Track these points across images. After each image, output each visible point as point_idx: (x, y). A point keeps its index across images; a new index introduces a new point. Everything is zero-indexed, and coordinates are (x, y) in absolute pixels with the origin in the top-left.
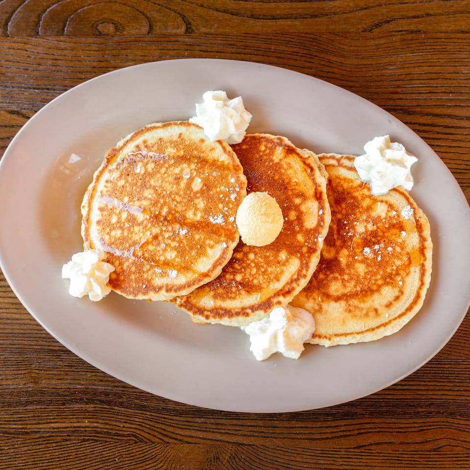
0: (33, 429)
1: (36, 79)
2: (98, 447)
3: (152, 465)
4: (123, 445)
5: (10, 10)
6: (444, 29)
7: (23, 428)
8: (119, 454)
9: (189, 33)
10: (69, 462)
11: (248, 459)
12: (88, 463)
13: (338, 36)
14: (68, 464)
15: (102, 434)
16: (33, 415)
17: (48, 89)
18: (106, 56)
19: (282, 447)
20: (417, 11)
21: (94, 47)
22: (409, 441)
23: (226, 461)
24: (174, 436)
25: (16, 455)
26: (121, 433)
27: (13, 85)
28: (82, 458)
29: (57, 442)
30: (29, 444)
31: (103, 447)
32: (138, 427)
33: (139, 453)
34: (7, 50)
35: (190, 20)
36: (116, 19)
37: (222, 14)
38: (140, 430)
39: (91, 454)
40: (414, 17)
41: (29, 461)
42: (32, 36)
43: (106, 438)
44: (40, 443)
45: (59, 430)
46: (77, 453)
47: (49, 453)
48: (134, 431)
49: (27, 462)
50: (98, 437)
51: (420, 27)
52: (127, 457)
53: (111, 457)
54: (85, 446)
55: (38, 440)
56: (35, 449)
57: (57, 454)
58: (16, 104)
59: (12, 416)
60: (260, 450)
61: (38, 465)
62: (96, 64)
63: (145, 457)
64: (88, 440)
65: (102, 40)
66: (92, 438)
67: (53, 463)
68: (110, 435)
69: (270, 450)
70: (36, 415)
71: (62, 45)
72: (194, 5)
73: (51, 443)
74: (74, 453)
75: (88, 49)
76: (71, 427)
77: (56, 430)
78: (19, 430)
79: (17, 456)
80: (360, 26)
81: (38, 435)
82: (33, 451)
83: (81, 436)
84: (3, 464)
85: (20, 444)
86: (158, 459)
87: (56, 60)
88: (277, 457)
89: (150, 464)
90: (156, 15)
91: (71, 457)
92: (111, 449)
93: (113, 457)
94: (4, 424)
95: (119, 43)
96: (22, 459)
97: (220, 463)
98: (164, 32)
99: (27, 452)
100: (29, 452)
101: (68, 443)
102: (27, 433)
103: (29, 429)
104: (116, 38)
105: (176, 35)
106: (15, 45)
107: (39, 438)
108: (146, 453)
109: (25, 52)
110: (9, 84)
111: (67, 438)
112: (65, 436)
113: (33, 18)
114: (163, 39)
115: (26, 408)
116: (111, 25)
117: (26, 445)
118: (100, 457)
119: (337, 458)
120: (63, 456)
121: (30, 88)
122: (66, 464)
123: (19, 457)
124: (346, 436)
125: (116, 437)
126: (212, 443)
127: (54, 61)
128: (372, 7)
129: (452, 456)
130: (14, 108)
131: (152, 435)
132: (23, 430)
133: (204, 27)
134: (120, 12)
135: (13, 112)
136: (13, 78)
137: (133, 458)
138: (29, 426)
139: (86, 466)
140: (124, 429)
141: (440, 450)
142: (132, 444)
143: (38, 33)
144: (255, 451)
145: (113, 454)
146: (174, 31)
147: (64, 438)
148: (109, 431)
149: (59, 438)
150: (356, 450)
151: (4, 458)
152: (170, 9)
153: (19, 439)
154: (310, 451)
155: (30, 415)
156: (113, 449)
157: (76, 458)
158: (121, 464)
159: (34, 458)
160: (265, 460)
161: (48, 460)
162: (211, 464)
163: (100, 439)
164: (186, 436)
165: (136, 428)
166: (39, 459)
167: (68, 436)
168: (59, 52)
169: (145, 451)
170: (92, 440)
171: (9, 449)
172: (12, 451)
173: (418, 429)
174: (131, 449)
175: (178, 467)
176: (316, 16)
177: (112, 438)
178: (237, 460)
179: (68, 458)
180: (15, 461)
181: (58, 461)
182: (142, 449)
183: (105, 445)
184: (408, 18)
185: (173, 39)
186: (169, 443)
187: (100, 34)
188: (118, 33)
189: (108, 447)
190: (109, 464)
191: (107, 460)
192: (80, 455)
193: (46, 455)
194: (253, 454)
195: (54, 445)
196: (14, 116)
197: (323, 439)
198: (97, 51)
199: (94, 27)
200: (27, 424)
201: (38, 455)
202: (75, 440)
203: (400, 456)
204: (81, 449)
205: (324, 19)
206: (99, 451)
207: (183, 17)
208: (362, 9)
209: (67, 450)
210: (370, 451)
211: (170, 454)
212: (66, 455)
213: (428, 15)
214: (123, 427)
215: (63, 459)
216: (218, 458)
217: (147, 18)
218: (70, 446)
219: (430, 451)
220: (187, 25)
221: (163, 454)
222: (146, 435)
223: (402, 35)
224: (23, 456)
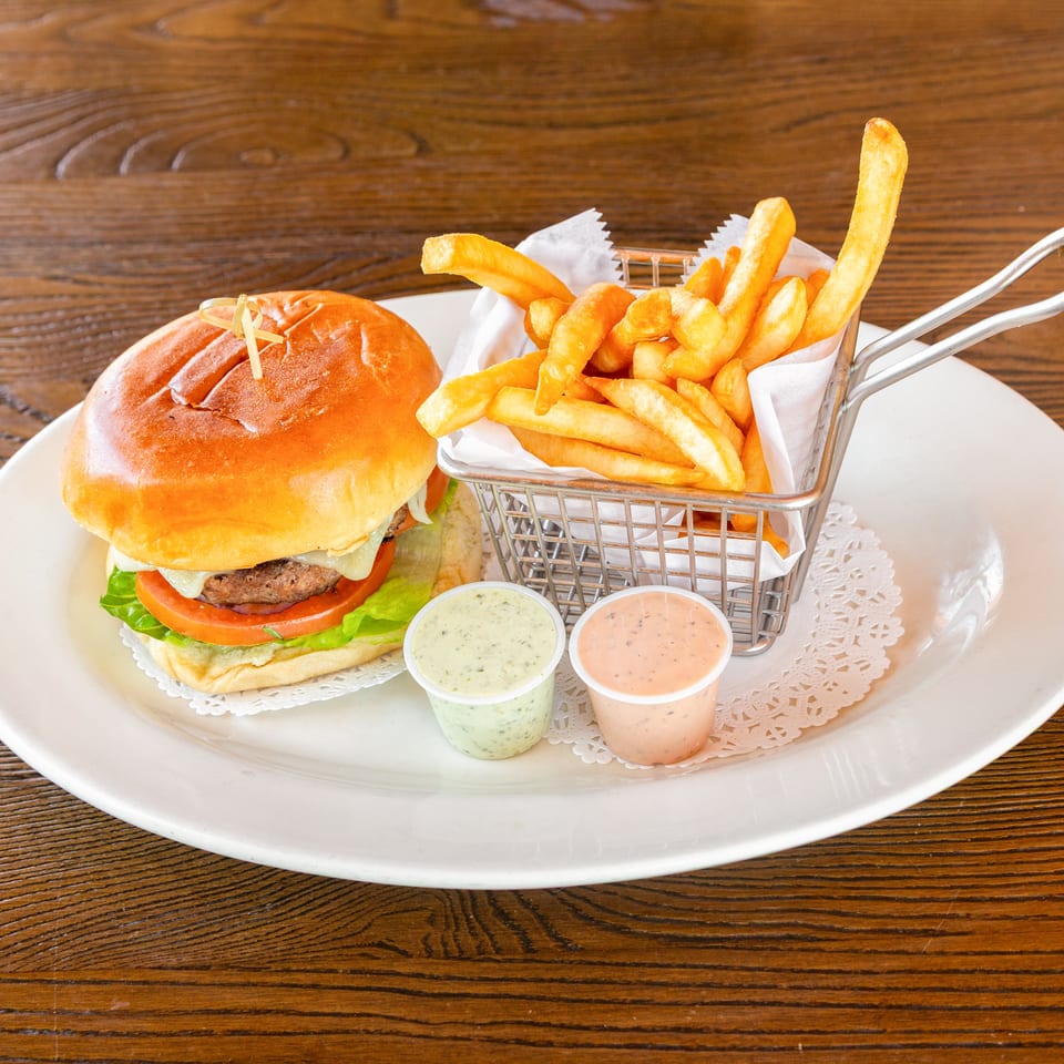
5: (65, 147)
9: (424, 154)
35: (426, 138)
42: (105, 176)
58: (63, 267)
65: (247, 173)
90: (357, 135)
98: (374, 155)
104: (277, 170)
105: (398, 158)
116: (267, 151)
130: (57, 272)
133: (453, 144)
143: (117, 172)
146: (394, 153)
199: (232, 156)
217: (341, 140)
220: (419, 144)
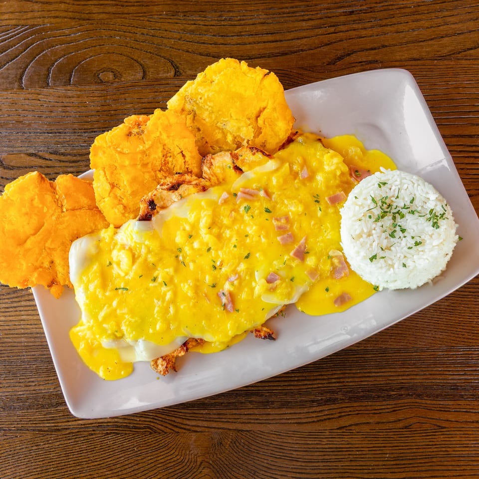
0: (64, 426)
1: (49, 124)
2: (119, 439)
3: (166, 452)
4: (140, 436)
5: (24, 66)
6: (398, 58)
7: (55, 426)
8: (138, 444)
9: (178, 76)
10: (95, 453)
11: (247, 443)
12: (111, 453)
13: (306, 70)
14: (95, 455)
15: (121, 428)
16: (63, 414)
17: (60, 133)
18: (108, 101)
19: (275, 431)
20: (374, 43)
21: (97, 93)
22: (384, 421)
23: (228, 446)
24: (183, 426)
25: (50, 449)
26: (138, 426)
27: (30, 131)
28: (106, 449)
29: (85, 437)
30: (61, 440)
31: (123, 439)
32: (152, 420)
33: (154, 442)
34: (23, 101)
35: (178, 65)
36: (114, 67)
37: (205, 57)
38: (154, 423)
39: (114, 445)
40: (372, 49)
41: (61, 453)
42: (44, 88)
43: (125, 431)
44: (71, 438)
45: (86, 426)
46: (102, 445)
47: (78, 446)
48: (149, 423)
49: (60, 455)
50: (119, 430)
51: (377, 58)
52: (144, 446)
53: (131, 447)
54: (108, 438)
55: (68, 436)
56: (66, 444)
57: (85, 446)
58: (34, 148)
59: (45, 416)
60: (257, 435)
61: (70, 457)
62: (99, 108)
63: (160, 446)
64: (111, 433)
65: (103, 87)
66: (114, 431)
67: (82, 455)
68: (129, 428)
69: (265, 434)
70: (65, 414)
71: (69, 93)
72: (181, 51)
73: (80, 437)
74: (100, 445)
75: (92, 95)
76: (96, 423)
77: (83, 426)
78: (52, 428)
79: (52, 450)
80: (325, 61)
81: (68, 431)
82: (65, 445)
83: (104, 430)
84: (40, 457)
85: (54, 440)
86: (171, 447)
87: (65, 107)
88: (271, 440)
89: (164, 451)
90: (148, 62)
91: (97, 449)
92: (130, 440)
93: (132, 446)
94: (39, 423)
95: (118, 89)
96: (56, 452)
97: (223, 448)
98: (155, 77)
99: (60, 446)
100: (62, 446)
101: (94, 436)
102: (59, 430)
103: (60, 426)
104: (115, 85)
105: (167, 78)
106: (30, 96)
107: (69, 433)
108: (161, 442)
109: (39, 102)
110: (26, 130)
111: (93, 432)
112: (91, 431)
113: (44, 71)
114: (156, 83)
115: (56, 409)
116: (111, 73)
117: (59, 440)
118: (121, 447)
119: (323, 438)
120: (90, 448)
121: (44, 133)
122: (93, 455)
123: (53, 451)
124: (329, 419)
125: (134, 430)
126: (216, 430)
127: (64, 108)
128: (335, 42)
129: (422, 432)
130: (32, 151)
131: (165, 426)
132: (56, 428)
133: (190, 70)
134: (117, 61)
135: (31, 155)
136: (29, 125)
137: (150, 446)
138: (60, 424)
139: (110, 456)
140: (140, 423)
141: (411, 427)
142: (147, 435)
143: (48, 84)
144: (252, 436)
145: (132, 444)
146: (165, 75)
147: (90, 432)
148: (128, 425)
149: (86, 433)
150: (338, 431)
151: (40, 452)
152: (160, 56)
153: (52, 436)
154: (299, 433)
155: (60, 415)
156: (132, 440)
157: (101, 449)
158: (139, 452)
159: (66, 451)
160: (262, 443)
161: (77, 452)
162: (215, 449)
163: (121, 432)
164: (192, 426)
165: (150, 421)
166: (70, 452)
167: (93, 430)
168: (68, 100)
169: (159, 440)
170: (114, 433)
171: (44, 444)
172: (47, 446)
173: (391, 410)
174: (146, 439)
175: (188, 453)
176: (286, 54)
177: (130, 431)
178: (238, 444)
179: (94, 449)
180: (50, 454)
181: (86, 452)
182: (156, 439)
183: (125, 437)
184: (367, 50)
185: (164, 82)
186: (179, 432)
187: (102, 82)
188: (117, 80)
189: (127, 439)
190: (129, 453)
191: (128, 449)
192: (104, 447)
193: (76, 448)
194: (252, 438)
195: (82, 439)
196: (33, 158)
197: (310, 422)
198: (100, 97)
199: (96, 76)
200: (58, 423)
201: (69, 448)
202: (99, 434)
203: (377, 434)
204: (105, 442)
205: (293, 56)
206: (120, 442)
207: (172, 62)
208: (327, 45)
209: (93, 443)
210: (351, 431)
211: (180, 442)
212: (93, 447)
213: (384, 46)
214: (139, 421)
215: (90, 450)
216: (221, 443)
217: (141, 65)
218: (95, 439)
219: (403, 428)
220: (175, 69)
221: (174, 442)
222: (160, 427)
223: (362, 65)
224: (57, 449)
